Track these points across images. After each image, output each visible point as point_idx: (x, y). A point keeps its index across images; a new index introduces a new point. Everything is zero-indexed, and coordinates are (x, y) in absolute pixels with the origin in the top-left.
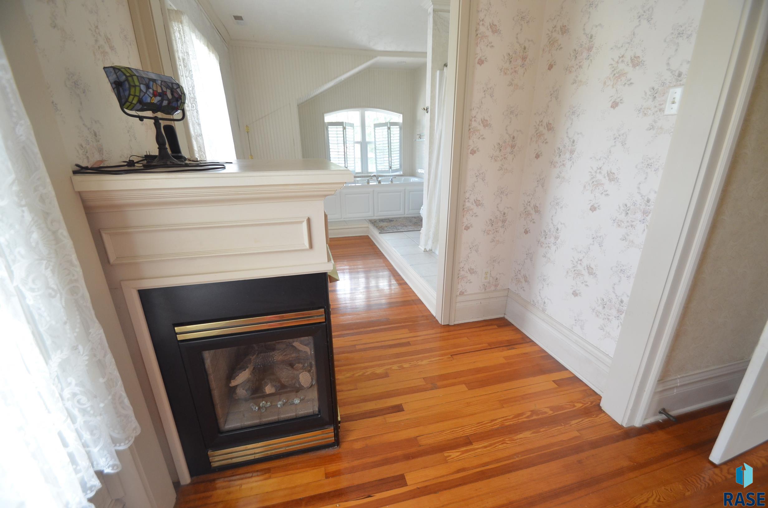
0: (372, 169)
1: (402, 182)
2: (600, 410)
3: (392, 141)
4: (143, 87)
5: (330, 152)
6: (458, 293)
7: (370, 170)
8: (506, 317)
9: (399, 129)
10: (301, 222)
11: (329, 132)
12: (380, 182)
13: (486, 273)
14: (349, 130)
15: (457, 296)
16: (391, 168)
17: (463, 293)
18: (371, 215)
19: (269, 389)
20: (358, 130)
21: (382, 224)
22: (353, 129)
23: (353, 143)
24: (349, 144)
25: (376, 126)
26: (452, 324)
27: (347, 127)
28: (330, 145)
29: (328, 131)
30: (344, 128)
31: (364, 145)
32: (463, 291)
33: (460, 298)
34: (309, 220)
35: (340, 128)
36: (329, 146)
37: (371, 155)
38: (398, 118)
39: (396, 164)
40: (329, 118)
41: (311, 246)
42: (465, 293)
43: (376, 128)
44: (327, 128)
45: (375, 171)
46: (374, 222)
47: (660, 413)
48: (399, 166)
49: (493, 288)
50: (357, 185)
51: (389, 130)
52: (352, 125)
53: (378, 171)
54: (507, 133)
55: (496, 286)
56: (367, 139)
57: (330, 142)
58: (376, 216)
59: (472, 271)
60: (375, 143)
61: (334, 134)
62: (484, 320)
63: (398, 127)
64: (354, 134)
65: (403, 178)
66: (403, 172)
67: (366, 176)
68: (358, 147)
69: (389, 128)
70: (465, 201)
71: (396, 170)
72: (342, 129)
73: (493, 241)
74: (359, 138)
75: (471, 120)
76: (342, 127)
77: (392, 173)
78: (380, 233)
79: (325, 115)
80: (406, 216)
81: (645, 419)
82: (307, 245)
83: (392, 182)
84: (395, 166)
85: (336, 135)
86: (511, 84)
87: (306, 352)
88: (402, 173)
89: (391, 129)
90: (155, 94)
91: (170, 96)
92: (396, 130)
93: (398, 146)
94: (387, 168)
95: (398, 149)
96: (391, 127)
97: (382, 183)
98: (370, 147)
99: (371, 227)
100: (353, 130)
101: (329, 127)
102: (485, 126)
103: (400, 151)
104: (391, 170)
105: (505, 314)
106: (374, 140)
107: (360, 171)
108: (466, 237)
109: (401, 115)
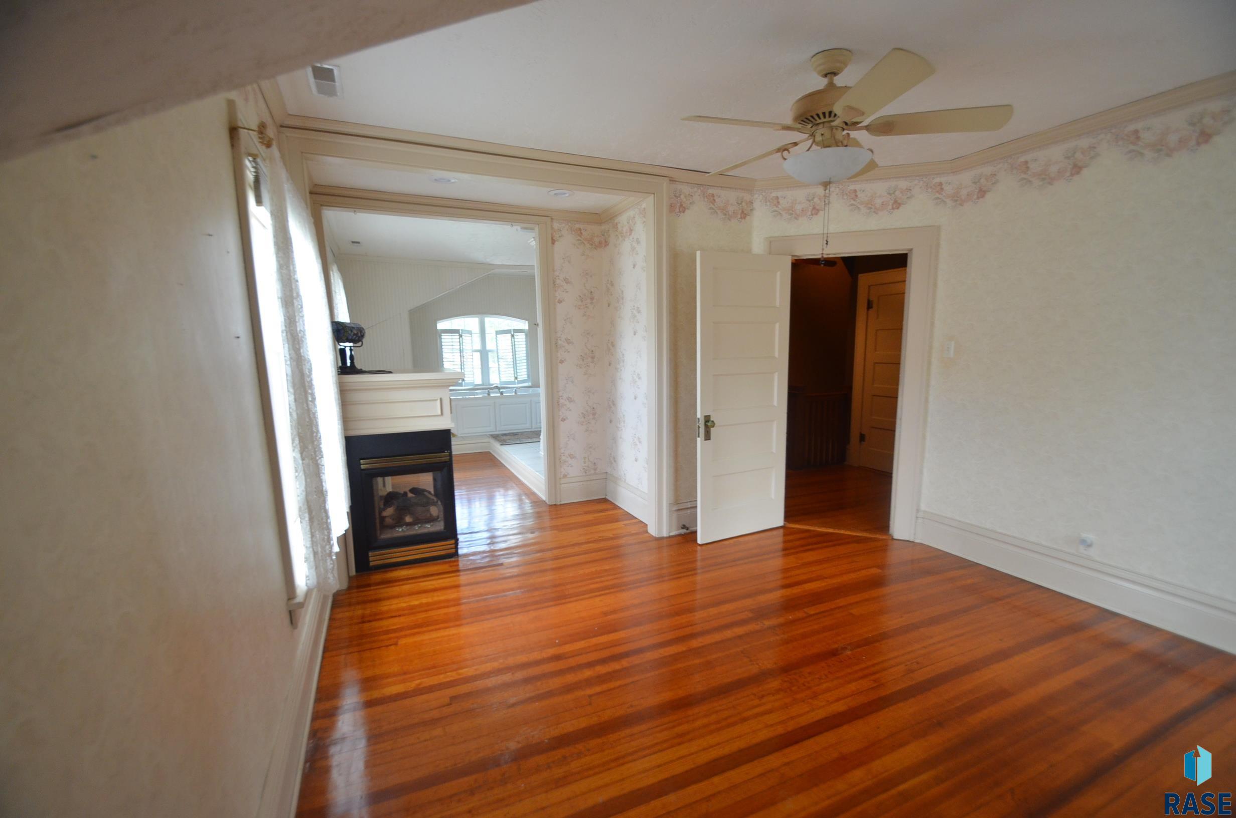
0: (494, 380)
1: (530, 393)
2: (647, 532)
3: (516, 349)
4: (350, 332)
5: (443, 361)
6: (562, 476)
7: (491, 382)
8: (607, 497)
9: (524, 336)
10: (436, 400)
11: (443, 340)
12: (502, 393)
13: (585, 458)
14: (466, 338)
15: (560, 478)
16: (516, 378)
17: (566, 476)
18: (491, 429)
19: (408, 519)
20: (477, 338)
21: (505, 438)
22: (471, 336)
23: (471, 351)
24: (467, 354)
25: (498, 333)
26: (559, 504)
27: (463, 335)
28: (444, 354)
29: (441, 339)
30: (461, 336)
31: (484, 354)
32: (566, 474)
33: (563, 481)
34: (441, 399)
35: (456, 336)
36: (442, 355)
37: (492, 364)
38: (524, 325)
39: (523, 374)
40: (442, 325)
41: (442, 414)
42: (568, 476)
43: (498, 336)
44: (440, 336)
45: (499, 382)
46: (496, 437)
47: (682, 528)
48: (526, 376)
49: (592, 472)
50: (476, 396)
51: (513, 339)
52: (470, 333)
53: (502, 383)
54: (587, 348)
55: (595, 469)
56: (488, 347)
57: (444, 350)
58: (499, 431)
59: (571, 456)
60: (497, 352)
61: (448, 344)
62: (588, 501)
63: (524, 334)
64: (472, 343)
65: (531, 390)
66: (532, 383)
67: (488, 388)
68: (478, 354)
69: (513, 336)
70: (559, 399)
71: (523, 381)
72: (458, 337)
73: (587, 431)
74: (478, 346)
75: (557, 340)
76: (458, 334)
77: (518, 384)
78: (501, 445)
79: (438, 322)
80: (533, 430)
81: (670, 532)
82: (439, 412)
83: (516, 393)
84: (521, 377)
85: (451, 344)
86: (584, 315)
87: (433, 499)
88: (530, 384)
89: (515, 337)
90: (354, 334)
91: (359, 335)
92: (521, 338)
93: (525, 355)
94: (513, 379)
95: (525, 358)
96: (515, 334)
97: (504, 394)
98: (492, 358)
99: (492, 441)
100: (471, 338)
101: (442, 334)
102: (568, 343)
103: (527, 359)
104: (516, 381)
105: (606, 495)
106: (496, 349)
107: (480, 383)
108: (563, 428)
109: (527, 322)
